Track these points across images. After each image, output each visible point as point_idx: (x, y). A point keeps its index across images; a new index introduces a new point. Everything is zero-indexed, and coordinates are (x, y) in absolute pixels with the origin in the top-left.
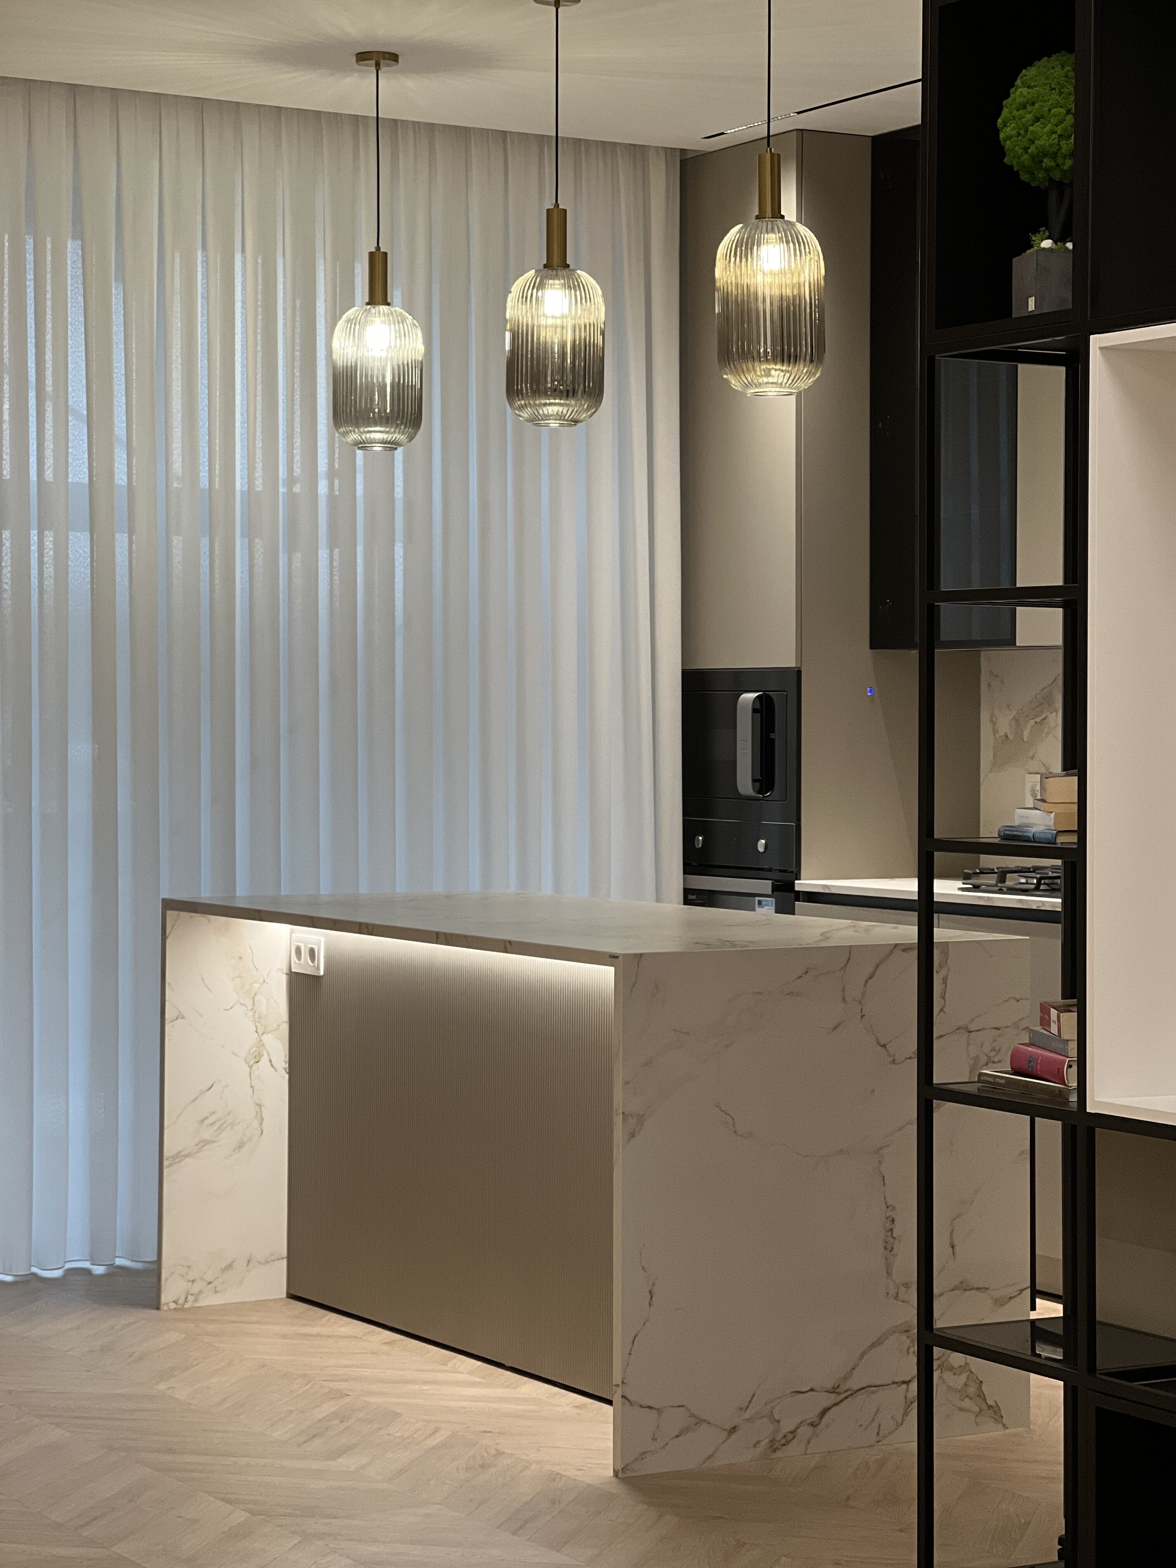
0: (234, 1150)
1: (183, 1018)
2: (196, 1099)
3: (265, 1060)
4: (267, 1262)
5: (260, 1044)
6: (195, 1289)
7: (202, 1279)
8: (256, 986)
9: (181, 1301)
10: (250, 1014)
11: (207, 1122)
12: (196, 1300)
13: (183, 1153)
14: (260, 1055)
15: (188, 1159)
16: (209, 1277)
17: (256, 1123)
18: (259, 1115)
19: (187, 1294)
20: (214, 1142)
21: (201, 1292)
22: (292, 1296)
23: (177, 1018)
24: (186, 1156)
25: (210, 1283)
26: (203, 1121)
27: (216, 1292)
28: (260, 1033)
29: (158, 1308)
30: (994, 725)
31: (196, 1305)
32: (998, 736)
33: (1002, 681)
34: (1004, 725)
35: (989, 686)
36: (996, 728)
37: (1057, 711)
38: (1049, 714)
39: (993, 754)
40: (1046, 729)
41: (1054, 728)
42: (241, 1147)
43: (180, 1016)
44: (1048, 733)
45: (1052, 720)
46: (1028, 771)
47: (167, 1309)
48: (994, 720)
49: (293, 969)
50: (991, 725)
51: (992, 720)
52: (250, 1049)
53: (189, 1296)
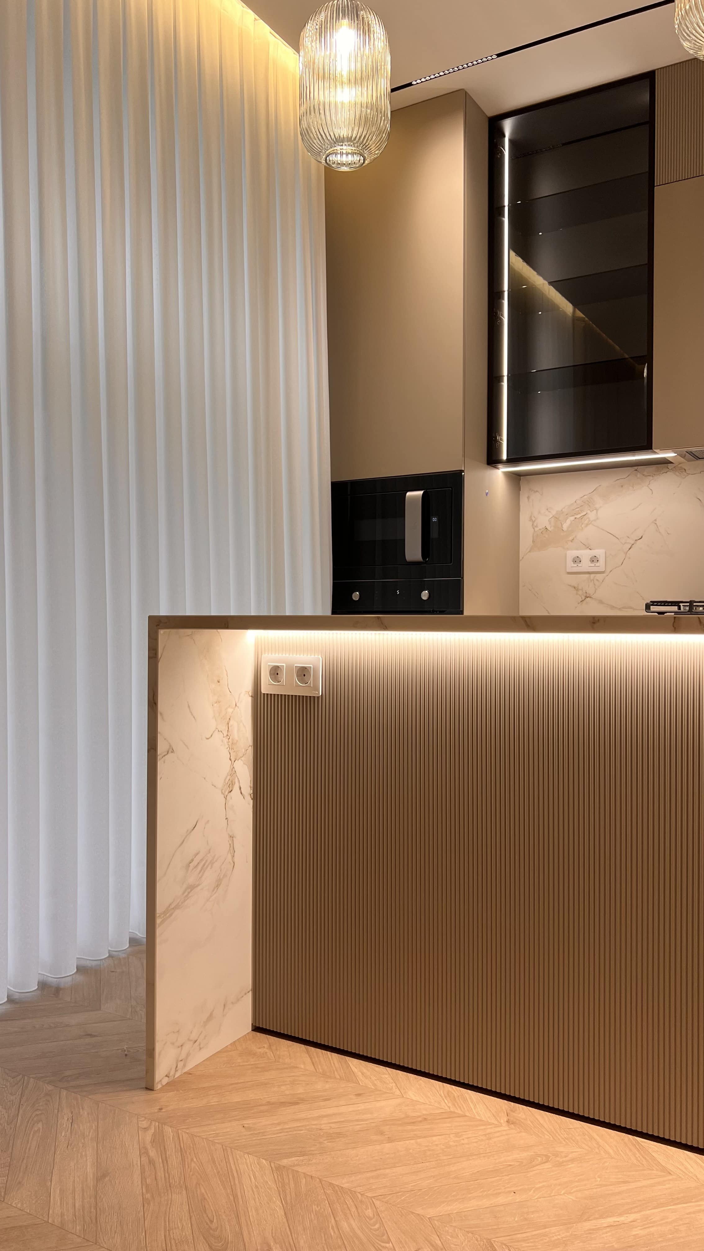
0: (213, 891)
1: (173, 752)
2: (184, 841)
3: (236, 788)
4: (238, 1000)
5: (233, 772)
6: (183, 1056)
7: (189, 1040)
8: (230, 710)
9: (172, 1073)
10: (226, 740)
11: (192, 865)
12: (184, 1066)
13: (173, 905)
14: (232, 784)
15: (177, 910)
16: (194, 1036)
17: (230, 856)
18: (232, 848)
19: (177, 1062)
20: (197, 885)
21: (188, 1055)
22: (257, 1029)
23: (168, 753)
24: (177, 907)
25: (195, 1041)
26: (188, 865)
27: (200, 1049)
28: (233, 760)
29: (150, 1088)
30: (533, 522)
31: (186, 1070)
32: (536, 529)
33: (542, 495)
34: (544, 521)
35: (528, 498)
36: (535, 524)
37: (597, 510)
38: (589, 512)
39: (533, 541)
40: (586, 522)
41: (595, 520)
42: (218, 886)
43: (171, 750)
44: (587, 525)
45: (592, 515)
46: (568, 549)
47: (159, 1086)
48: (534, 519)
49: (264, 691)
50: (531, 523)
51: (531, 519)
52: (225, 780)
53: (180, 1065)
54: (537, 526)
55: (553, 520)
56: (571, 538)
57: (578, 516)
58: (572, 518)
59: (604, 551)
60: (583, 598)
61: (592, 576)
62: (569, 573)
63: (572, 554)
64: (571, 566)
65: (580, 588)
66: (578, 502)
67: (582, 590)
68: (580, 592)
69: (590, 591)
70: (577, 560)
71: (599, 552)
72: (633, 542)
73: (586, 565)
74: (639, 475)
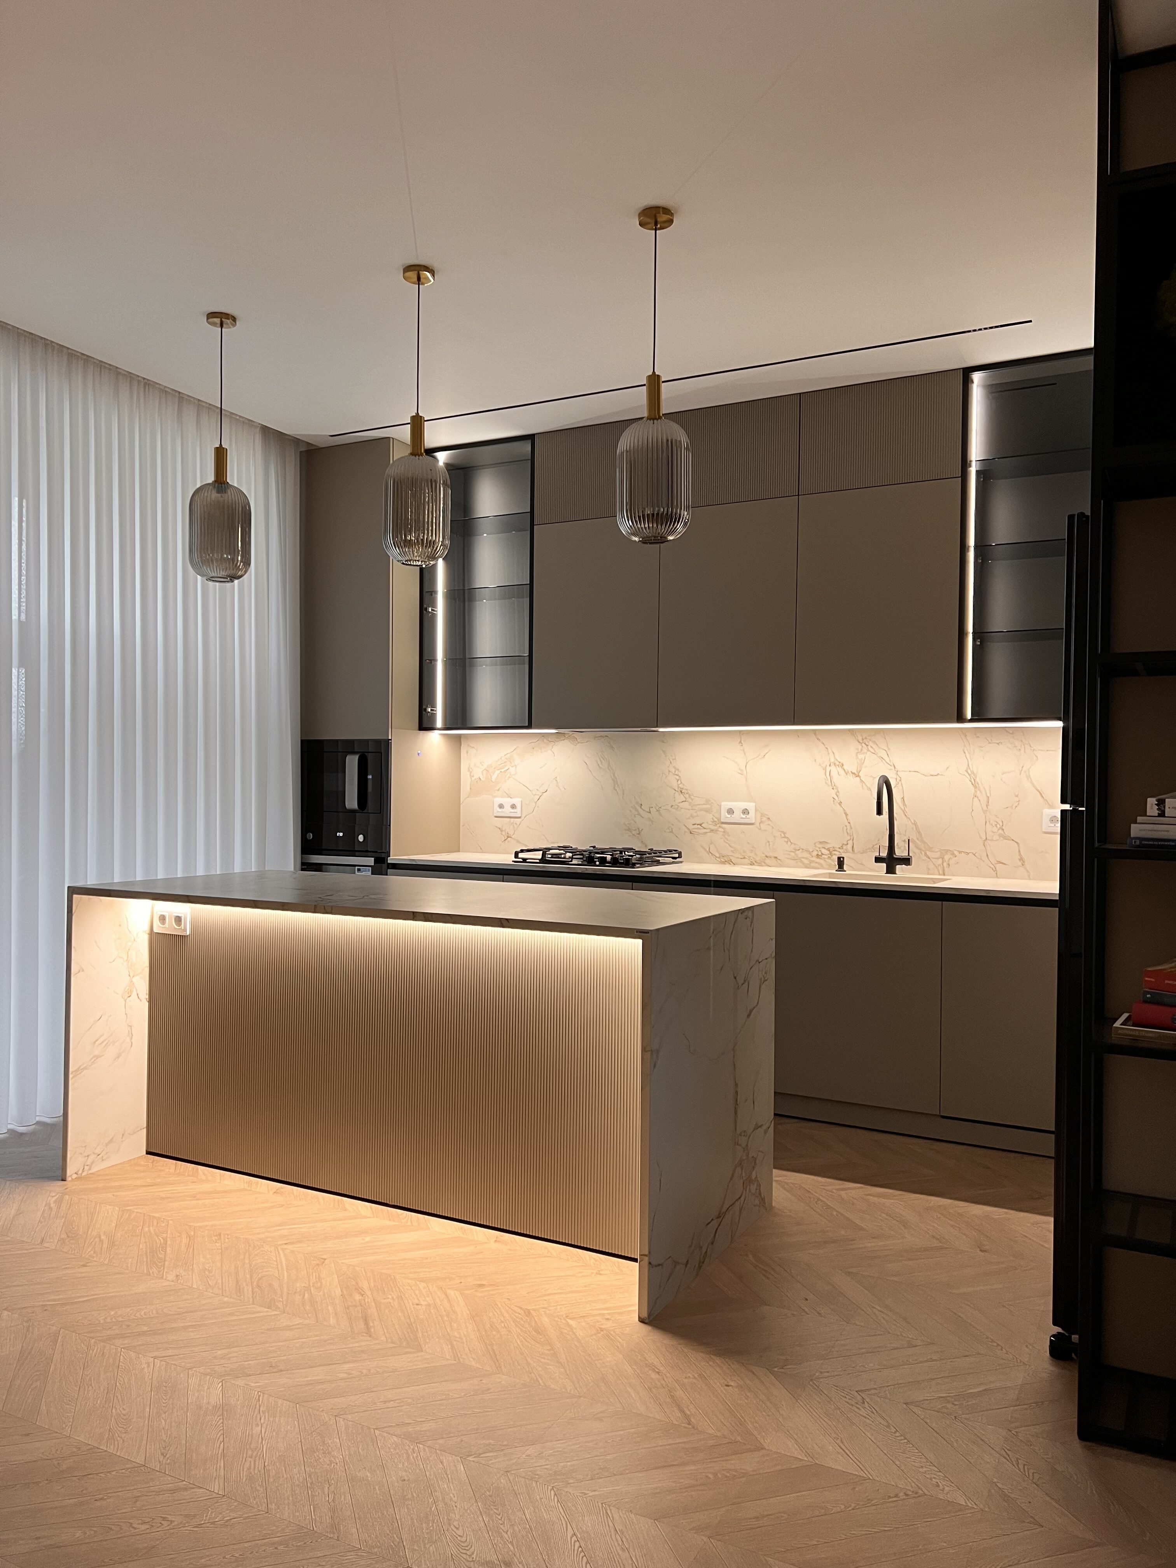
0: (115, 1059)
1: (83, 971)
2: (91, 1028)
3: (134, 995)
4: (135, 1133)
5: (132, 984)
6: (89, 1163)
7: (94, 1153)
8: (130, 944)
9: (80, 1172)
10: (126, 963)
11: (97, 1043)
12: (90, 1169)
13: (81, 1068)
14: (131, 992)
15: (85, 1071)
16: (97, 1151)
17: (128, 1039)
18: (130, 1034)
19: (84, 1166)
20: (101, 1056)
21: (92, 1163)
22: (148, 1153)
23: (79, 972)
24: (84, 1069)
25: (99, 1155)
26: (95, 1042)
27: (103, 1160)
28: (131, 975)
29: (64, 1180)
30: (471, 773)
31: (89, 1172)
32: (473, 779)
33: (477, 750)
34: (478, 773)
35: (467, 752)
36: (472, 774)
37: (516, 766)
38: (510, 767)
39: (471, 789)
40: (508, 775)
41: (514, 775)
42: (118, 1057)
43: (81, 970)
44: (509, 777)
45: (512, 770)
46: (495, 797)
47: (70, 1179)
48: (471, 770)
49: (156, 930)
50: (469, 773)
51: (469, 770)
52: (125, 988)
53: (86, 1167)
54: (473, 776)
55: (485, 772)
56: (497, 788)
57: (503, 770)
58: (499, 772)
59: (520, 799)
60: (506, 838)
61: (512, 819)
62: (496, 817)
63: (498, 800)
64: (498, 811)
65: (503, 829)
66: (503, 759)
67: (505, 831)
68: (504, 833)
69: (511, 833)
70: (501, 806)
71: (517, 801)
72: (540, 795)
73: (507, 811)
74: (545, 740)
